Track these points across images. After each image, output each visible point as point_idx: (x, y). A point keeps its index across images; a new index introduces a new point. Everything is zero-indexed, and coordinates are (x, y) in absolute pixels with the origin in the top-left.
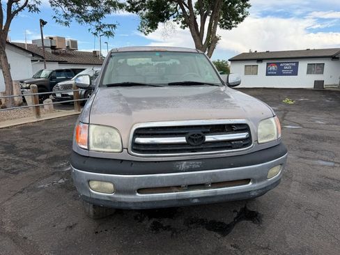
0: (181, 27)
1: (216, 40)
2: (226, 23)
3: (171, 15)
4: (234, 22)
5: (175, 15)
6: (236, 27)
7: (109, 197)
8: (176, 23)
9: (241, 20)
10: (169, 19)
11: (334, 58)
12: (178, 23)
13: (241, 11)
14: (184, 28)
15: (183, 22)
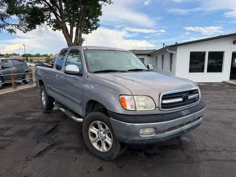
0: (53, 29)
1: (82, 40)
2: (84, 30)
3: (45, 20)
4: (89, 29)
5: (49, 20)
6: (91, 33)
7: (152, 137)
8: (49, 26)
9: (96, 29)
10: (43, 23)
11: (149, 55)
12: (51, 27)
13: (95, 23)
14: (55, 30)
15: (54, 26)
